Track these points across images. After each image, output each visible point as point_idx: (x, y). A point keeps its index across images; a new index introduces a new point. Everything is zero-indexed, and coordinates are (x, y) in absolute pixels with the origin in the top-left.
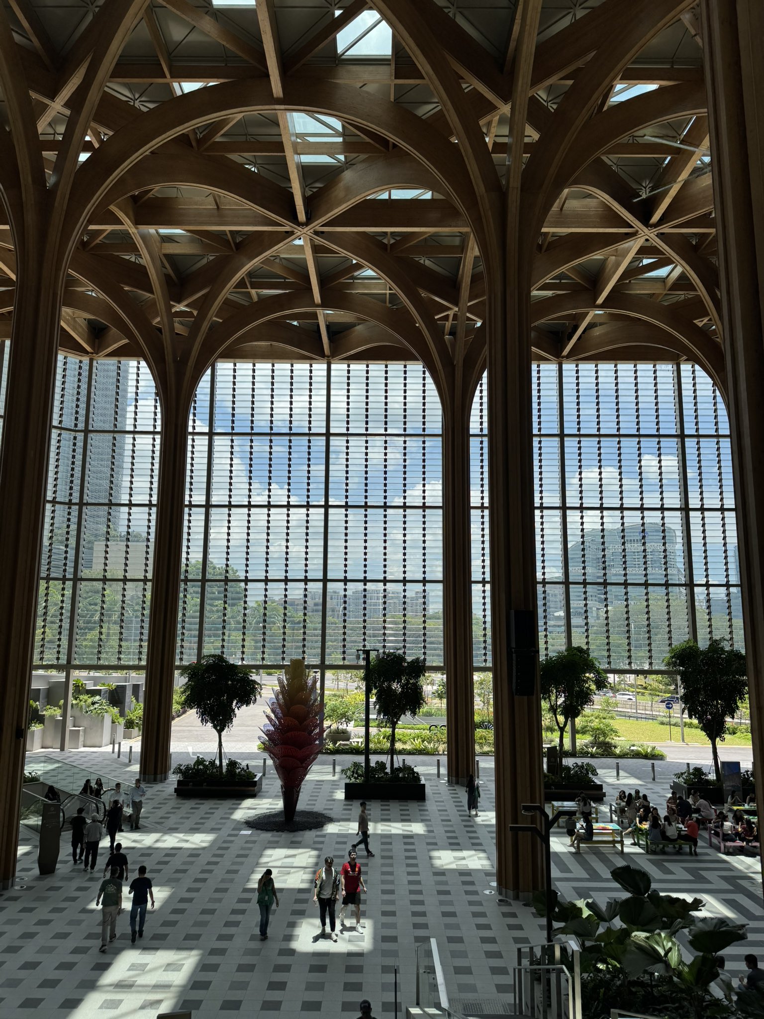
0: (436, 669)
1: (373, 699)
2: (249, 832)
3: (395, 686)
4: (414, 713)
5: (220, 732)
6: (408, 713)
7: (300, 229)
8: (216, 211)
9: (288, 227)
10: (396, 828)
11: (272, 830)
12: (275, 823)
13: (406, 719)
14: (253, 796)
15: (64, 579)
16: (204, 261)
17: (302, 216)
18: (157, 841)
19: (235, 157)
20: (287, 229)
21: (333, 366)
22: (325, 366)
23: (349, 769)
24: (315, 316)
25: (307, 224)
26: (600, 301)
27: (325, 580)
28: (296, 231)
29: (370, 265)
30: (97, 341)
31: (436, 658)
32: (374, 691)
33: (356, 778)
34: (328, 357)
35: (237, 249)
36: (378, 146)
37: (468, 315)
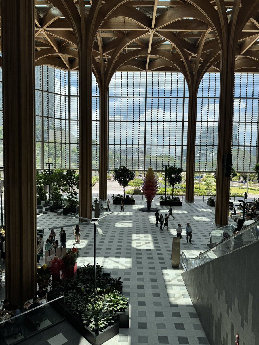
0: (185, 171)
1: (167, 179)
2: (141, 212)
3: (173, 175)
4: (179, 183)
5: (124, 187)
6: (177, 183)
7: (151, 30)
8: (123, 24)
9: (147, 29)
10: (179, 212)
11: (146, 212)
12: (146, 210)
13: (176, 185)
14: (134, 204)
15: (66, 144)
16: (113, 39)
17: (153, 26)
18: (118, 214)
19: (134, 6)
20: (147, 30)
21: (148, 73)
22: (145, 73)
23: (160, 198)
24: (147, 57)
25: (154, 29)
26: (242, 53)
27: (145, 145)
28: (150, 31)
29: (169, 40)
30: (71, 65)
31: (184, 168)
32: (168, 177)
33: (162, 200)
34: (147, 70)
35: (126, 36)
36: (183, 3)
37: (200, 59)
